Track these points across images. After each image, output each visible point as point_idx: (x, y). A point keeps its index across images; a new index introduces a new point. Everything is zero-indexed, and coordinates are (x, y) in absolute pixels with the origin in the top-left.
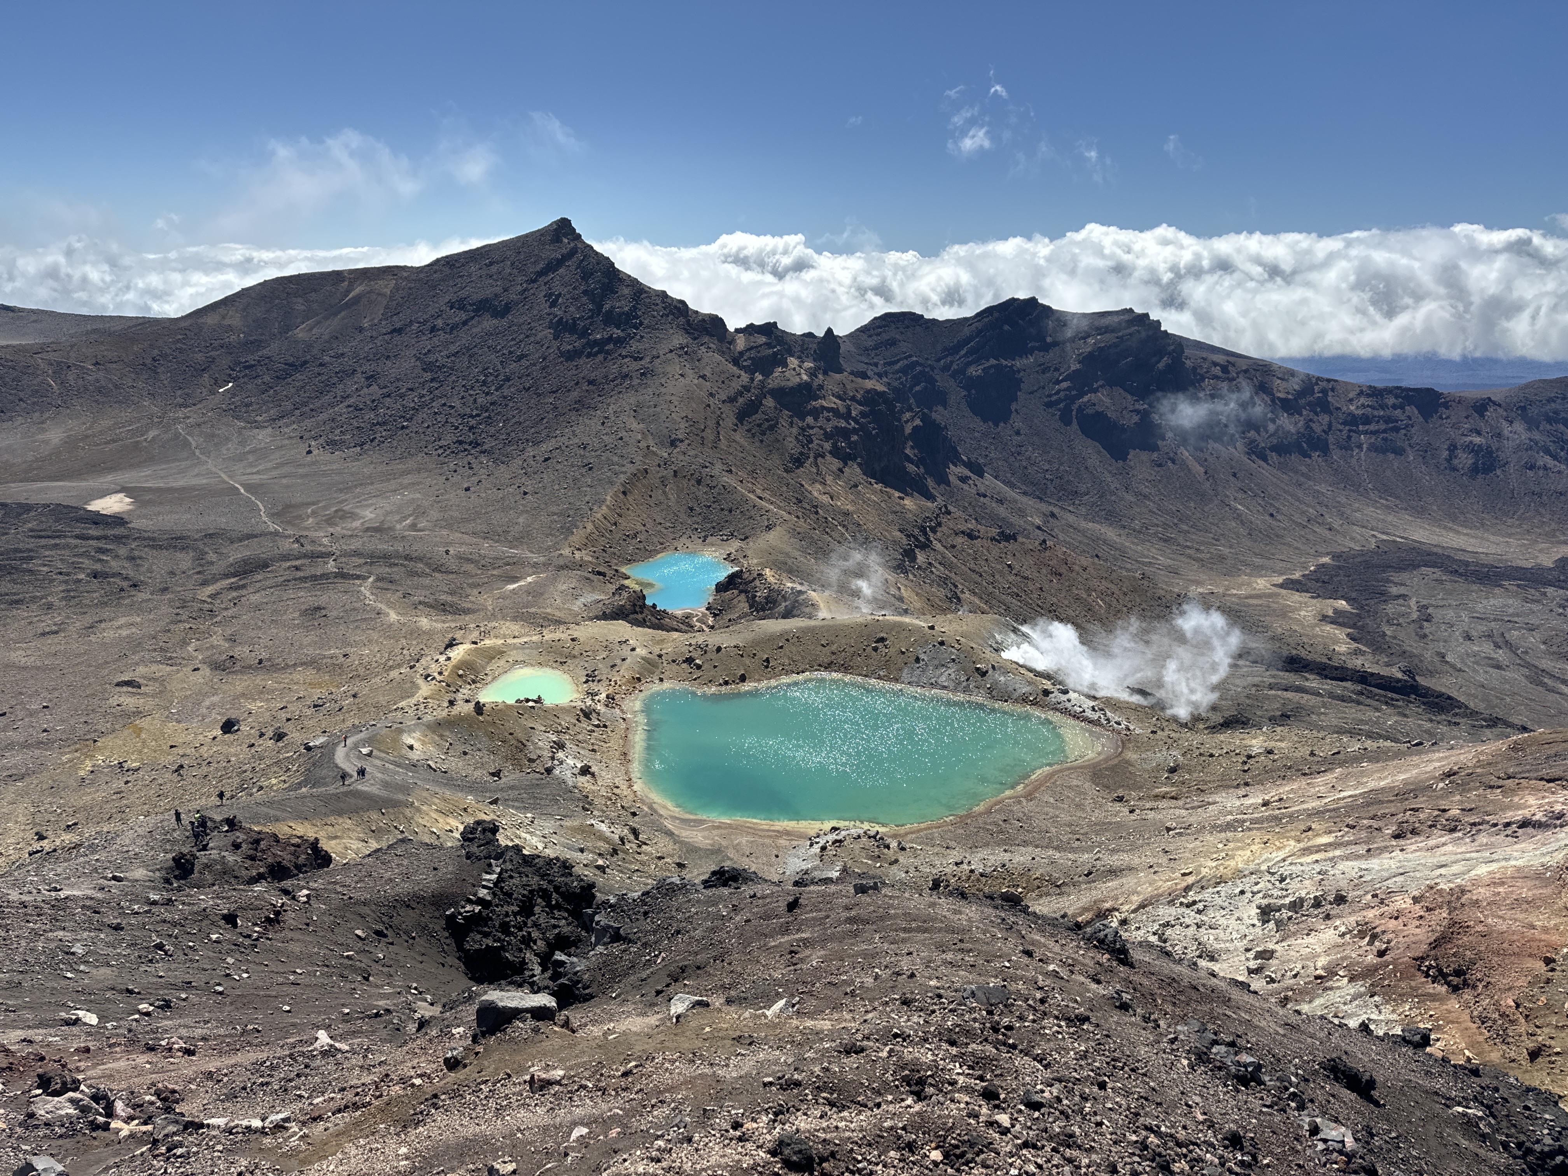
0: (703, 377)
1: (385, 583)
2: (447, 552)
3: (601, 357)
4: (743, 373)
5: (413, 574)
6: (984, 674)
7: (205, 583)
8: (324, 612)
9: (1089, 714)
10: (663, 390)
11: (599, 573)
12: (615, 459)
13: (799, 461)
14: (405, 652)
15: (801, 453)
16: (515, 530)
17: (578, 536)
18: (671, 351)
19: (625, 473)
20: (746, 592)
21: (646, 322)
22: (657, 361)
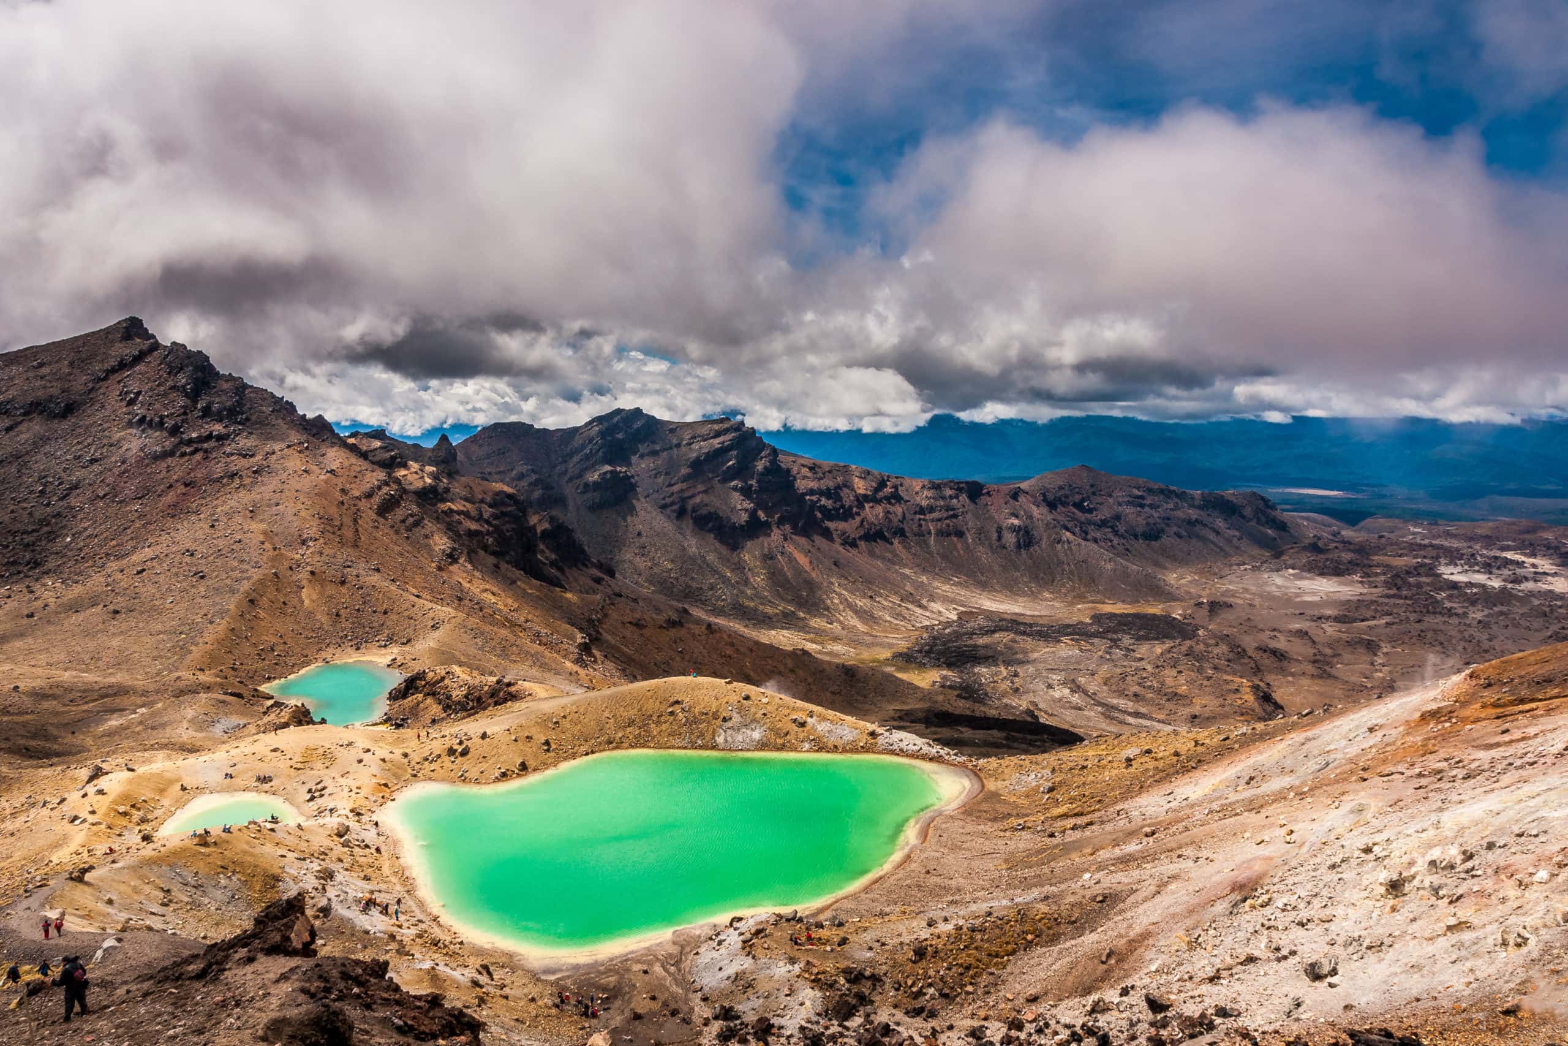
0: (331, 472)
3: (198, 456)
6: (802, 725)
9: (926, 749)
10: (284, 486)
11: (234, 695)
12: (234, 565)
13: (452, 558)
15: (453, 550)
18: (290, 446)
19: (248, 578)
20: (434, 694)
21: (254, 418)
22: (274, 457)
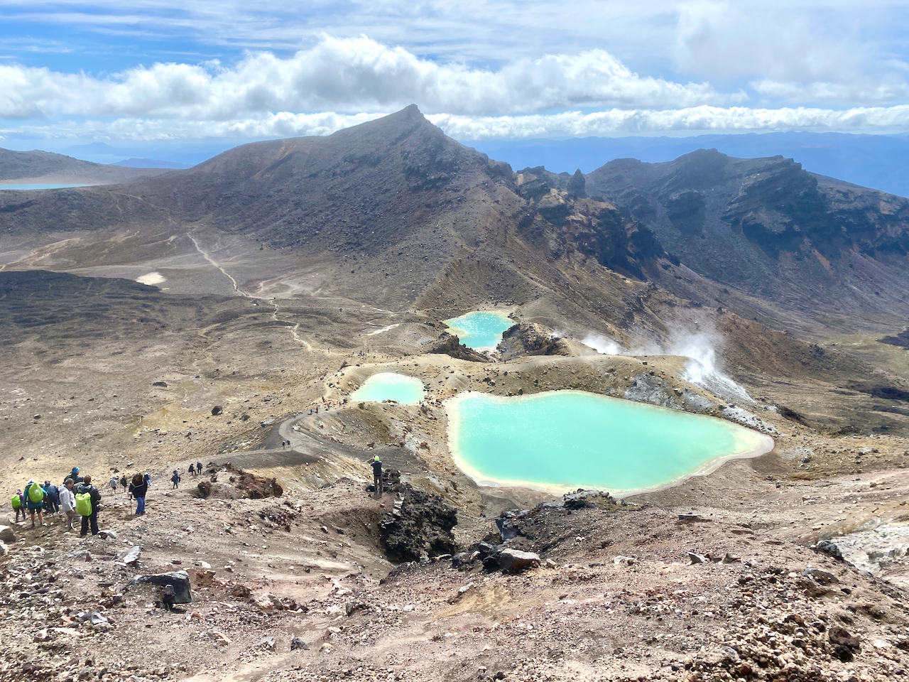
0: (497, 202)
1: (305, 329)
2: (341, 310)
3: (433, 190)
4: (522, 199)
5: (321, 323)
6: (680, 394)
7: (202, 326)
8: (270, 345)
9: (750, 422)
10: (471, 210)
11: (431, 325)
12: (441, 254)
13: (557, 255)
14: (317, 369)
15: (559, 250)
16: (381, 298)
17: (418, 300)
18: (477, 186)
19: (447, 262)
20: (522, 338)
21: (462, 168)
22: (469, 192)
